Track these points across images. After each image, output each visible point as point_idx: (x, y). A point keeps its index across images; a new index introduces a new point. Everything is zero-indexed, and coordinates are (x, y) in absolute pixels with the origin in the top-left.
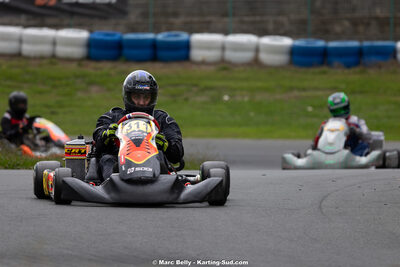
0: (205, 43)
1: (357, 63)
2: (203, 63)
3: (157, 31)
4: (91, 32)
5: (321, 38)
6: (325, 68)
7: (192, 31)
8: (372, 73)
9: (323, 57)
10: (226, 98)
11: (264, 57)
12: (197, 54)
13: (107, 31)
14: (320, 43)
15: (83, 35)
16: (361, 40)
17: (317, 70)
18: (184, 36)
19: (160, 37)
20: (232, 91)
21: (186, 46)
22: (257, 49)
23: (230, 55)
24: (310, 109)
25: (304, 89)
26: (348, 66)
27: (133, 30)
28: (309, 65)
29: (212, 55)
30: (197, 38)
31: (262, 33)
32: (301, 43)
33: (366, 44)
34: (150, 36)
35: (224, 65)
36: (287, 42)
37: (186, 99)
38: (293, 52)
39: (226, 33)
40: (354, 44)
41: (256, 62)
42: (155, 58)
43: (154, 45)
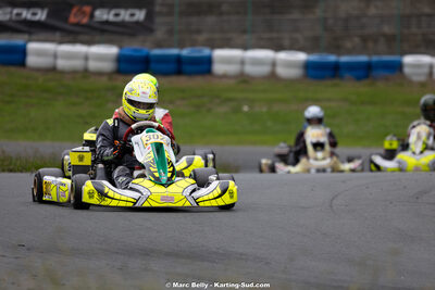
0: (226, 58)
1: (366, 76)
2: (225, 76)
3: (181, 45)
4: (121, 47)
5: (332, 53)
7: (214, 46)
8: (380, 85)
9: (335, 71)
10: (246, 108)
11: (281, 71)
12: (218, 68)
13: (136, 47)
14: (332, 58)
15: (113, 50)
16: (370, 55)
17: (329, 82)
18: (206, 52)
19: (185, 52)
20: (251, 102)
21: (209, 61)
22: (274, 64)
23: (249, 69)
26: (359, 79)
27: (159, 45)
28: (322, 78)
29: (232, 69)
30: (219, 53)
31: (278, 48)
32: (314, 57)
33: (375, 58)
34: (174, 51)
35: (243, 79)
36: (301, 57)
37: (209, 110)
38: (307, 66)
39: (245, 47)
40: (363, 58)
41: (273, 76)
42: (179, 72)
43: (179, 60)
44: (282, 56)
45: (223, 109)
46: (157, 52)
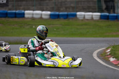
0: (28, 13)
1: (67, 18)
2: (28, 18)
3: (16, 10)
5: (57, 12)
6: (58, 19)
7: (25, 10)
8: (71, 20)
9: (58, 16)
10: (34, 27)
11: (43, 17)
12: (26, 16)
13: (4, 10)
14: (57, 13)
16: (68, 12)
17: (57, 20)
18: (23, 11)
19: (17, 11)
21: (24, 14)
22: (41, 15)
23: (35, 16)
24: (55, 30)
25: (53, 25)
26: (65, 19)
27: (10, 10)
28: (55, 18)
29: (30, 16)
30: (26, 12)
31: (43, 10)
32: (52, 13)
33: (69, 13)
34: (14, 11)
35: (33, 19)
36: (49, 13)
37: (24, 27)
38: (51, 15)
39: (34, 10)
40: (66, 13)
41: (41, 18)
42: (16, 17)
43: (15, 14)
44: (44, 12)
45: (28, 27)
46: (9, 11)
